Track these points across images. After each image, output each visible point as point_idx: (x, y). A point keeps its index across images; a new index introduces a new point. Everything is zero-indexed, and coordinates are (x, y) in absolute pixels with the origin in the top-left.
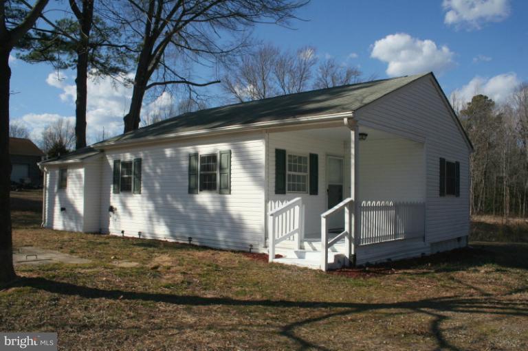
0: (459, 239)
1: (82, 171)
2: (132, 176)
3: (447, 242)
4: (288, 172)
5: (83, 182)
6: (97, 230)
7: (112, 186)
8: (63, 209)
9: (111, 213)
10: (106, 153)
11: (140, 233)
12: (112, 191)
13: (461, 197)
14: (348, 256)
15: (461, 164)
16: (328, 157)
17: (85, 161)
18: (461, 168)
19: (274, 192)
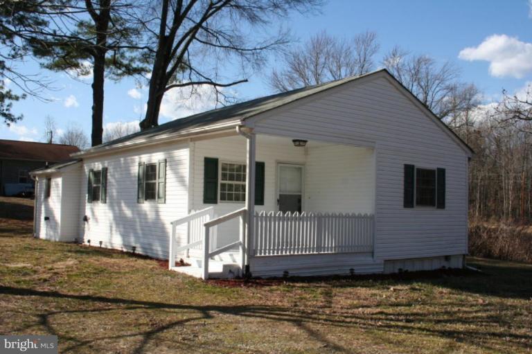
0: (447, 258)
1: (59, 180)
2: (100, 185)
3: (422, 259)
4: (220, 181)
5: (61, 192)
6: (74, 240)
7: (87, 195)
8: (47, 219)
9: (86, 223)
10: (85, 162)
11: (101, 243)
12: (87, 201)
13: (446, 208)
14: (241, 267)
15: (446, 171)
16: (280, 165)
17: (62, 170)
18: (447, 175)
19: (202, 202)
